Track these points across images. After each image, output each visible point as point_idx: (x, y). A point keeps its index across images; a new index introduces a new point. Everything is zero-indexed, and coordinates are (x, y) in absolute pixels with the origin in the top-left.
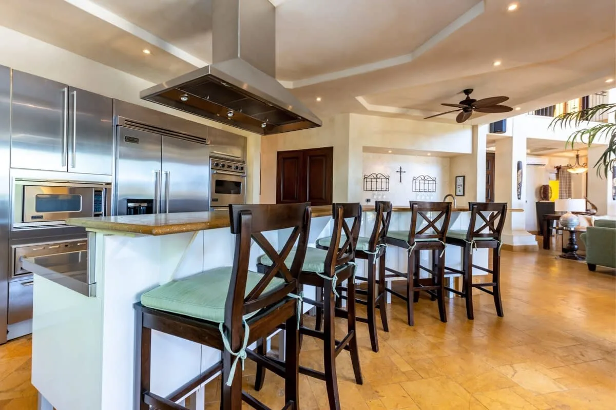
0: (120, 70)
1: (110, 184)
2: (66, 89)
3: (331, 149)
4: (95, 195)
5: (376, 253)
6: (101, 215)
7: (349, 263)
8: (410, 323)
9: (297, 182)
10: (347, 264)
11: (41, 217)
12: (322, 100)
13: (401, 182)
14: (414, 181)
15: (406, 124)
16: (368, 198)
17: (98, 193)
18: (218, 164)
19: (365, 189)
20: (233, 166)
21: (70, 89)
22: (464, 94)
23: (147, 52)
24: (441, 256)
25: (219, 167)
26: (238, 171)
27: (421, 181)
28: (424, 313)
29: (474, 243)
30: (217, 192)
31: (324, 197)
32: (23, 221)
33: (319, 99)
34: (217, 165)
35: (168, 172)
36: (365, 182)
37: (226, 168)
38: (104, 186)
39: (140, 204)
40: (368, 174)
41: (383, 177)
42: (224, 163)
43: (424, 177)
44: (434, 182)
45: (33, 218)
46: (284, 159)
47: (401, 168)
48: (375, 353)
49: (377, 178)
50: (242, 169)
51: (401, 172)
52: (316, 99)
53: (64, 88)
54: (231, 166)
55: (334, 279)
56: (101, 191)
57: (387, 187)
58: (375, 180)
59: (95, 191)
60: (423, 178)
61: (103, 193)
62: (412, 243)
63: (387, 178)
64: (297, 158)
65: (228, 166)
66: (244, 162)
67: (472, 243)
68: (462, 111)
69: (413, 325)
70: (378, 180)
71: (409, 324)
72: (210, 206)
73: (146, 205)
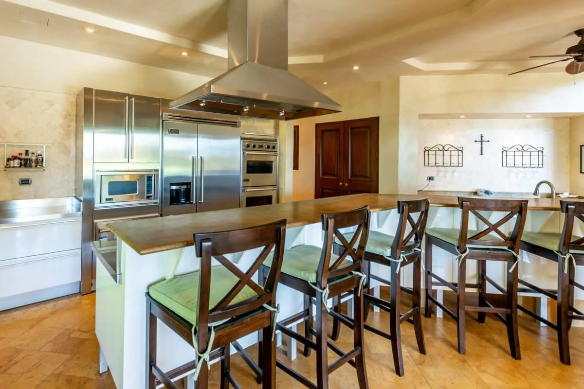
0: (168, 69)
1: (157, 170)
2: (127, 98)
3: (377, 119)
4: (147, 180)
5: (401, 260)
6: (151, 196)
7: (354, 272)
8: (460, 349)
9: (337, 158)
10: (351, 274)
11: (111, 199)
12: (359, 68)
13: (482, 154)
14: (505, 153)
15: (487, 80)
16: (431, 175)
17: (149, 178)
18: (249, 144)
19: (426, 164)
20: (265, 146)
21: (130, 96)
22: (575, 36)
23: (185, 54)
24: (511, 271)
25: (250, 147)
26: (269, 150)
27: (517, 153)
28: (488, 340)
29: (570, 257)
30: (248, 172)
31: (368, 175)
32: (101, 203)
33: (356, 68)
34: (248, 146)
35: (203, 158)
36: (426, 156)
37: (257, 148)
38: (153, 173)
39: (179, 186)
40: (430, 145)
41: (453, 149)
42: (255, 144)
43: (522, 148)
44: (540, 153)
45: (107, 200)
46: (323, 131)
47: (482, 137)
48: (398, 377)
49: (444, 150)
50: (274, 147)
51: (482, 141)
52: (352, 68)
53: (126, 96)
54: (262, 146)
55: (325, 292)
56: (151, 177)
57: (460, 162)
58: (441, 153)
59: (147, 177)
60: (520, 148)
61: (153, 178)
62: (463, 250)
63: (460, 150)
64: (337, 130)
65: (259, 146)
66: (276, 140)
67: (567, 257)
68: (573, 60)
69: (464, 353)
70: (446, 153)
71: (459, 351)
72: (241, 186)
73: (185, 187)
